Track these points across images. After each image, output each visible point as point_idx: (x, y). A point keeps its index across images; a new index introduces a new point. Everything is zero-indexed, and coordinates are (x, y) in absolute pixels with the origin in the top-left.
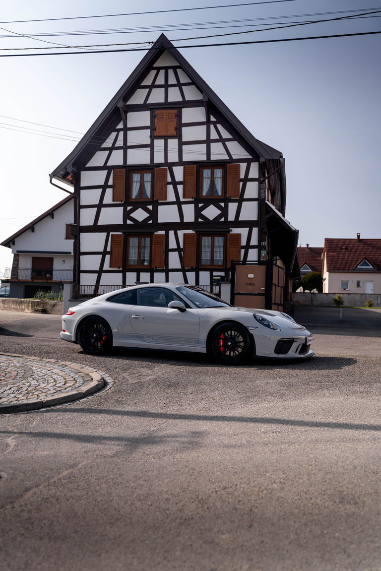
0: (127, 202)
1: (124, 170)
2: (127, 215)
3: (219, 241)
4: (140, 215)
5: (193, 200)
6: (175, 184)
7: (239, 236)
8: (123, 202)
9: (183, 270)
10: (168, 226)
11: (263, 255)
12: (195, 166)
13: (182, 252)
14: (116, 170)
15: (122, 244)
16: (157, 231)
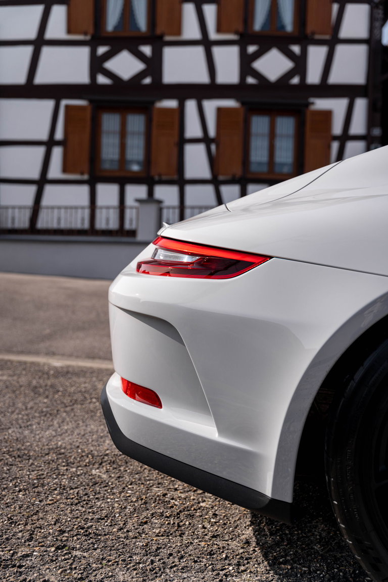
0: (97, 37)
2: (97, 65)
3: (286, 125)
4: (125, 65)
5: (237, 38)
6: (198, 1)
7: (327, 115)
8: (88, 38)
9: (215, 182)
10: (184, 91)
13: (214, 146)
16: (161, 101)
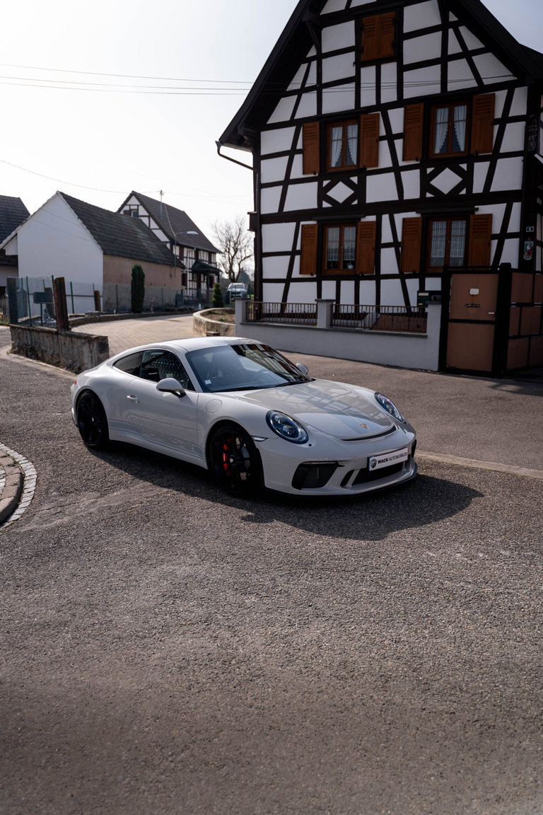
0: (323, 173)
1: (317, 124)
2: (322, 194)
3: (459, 227)
4: (341, 192)
5: (419, 162)
6: (391, 138)
7: (489, 218)
8: (317, 175)
9: (402, 276)
10: (381, 208)
11: (528, 248)
12: (422, 105)
13: (400, 248)
14: (306, 125)
15: (316, 238)
16: (364, 217)
